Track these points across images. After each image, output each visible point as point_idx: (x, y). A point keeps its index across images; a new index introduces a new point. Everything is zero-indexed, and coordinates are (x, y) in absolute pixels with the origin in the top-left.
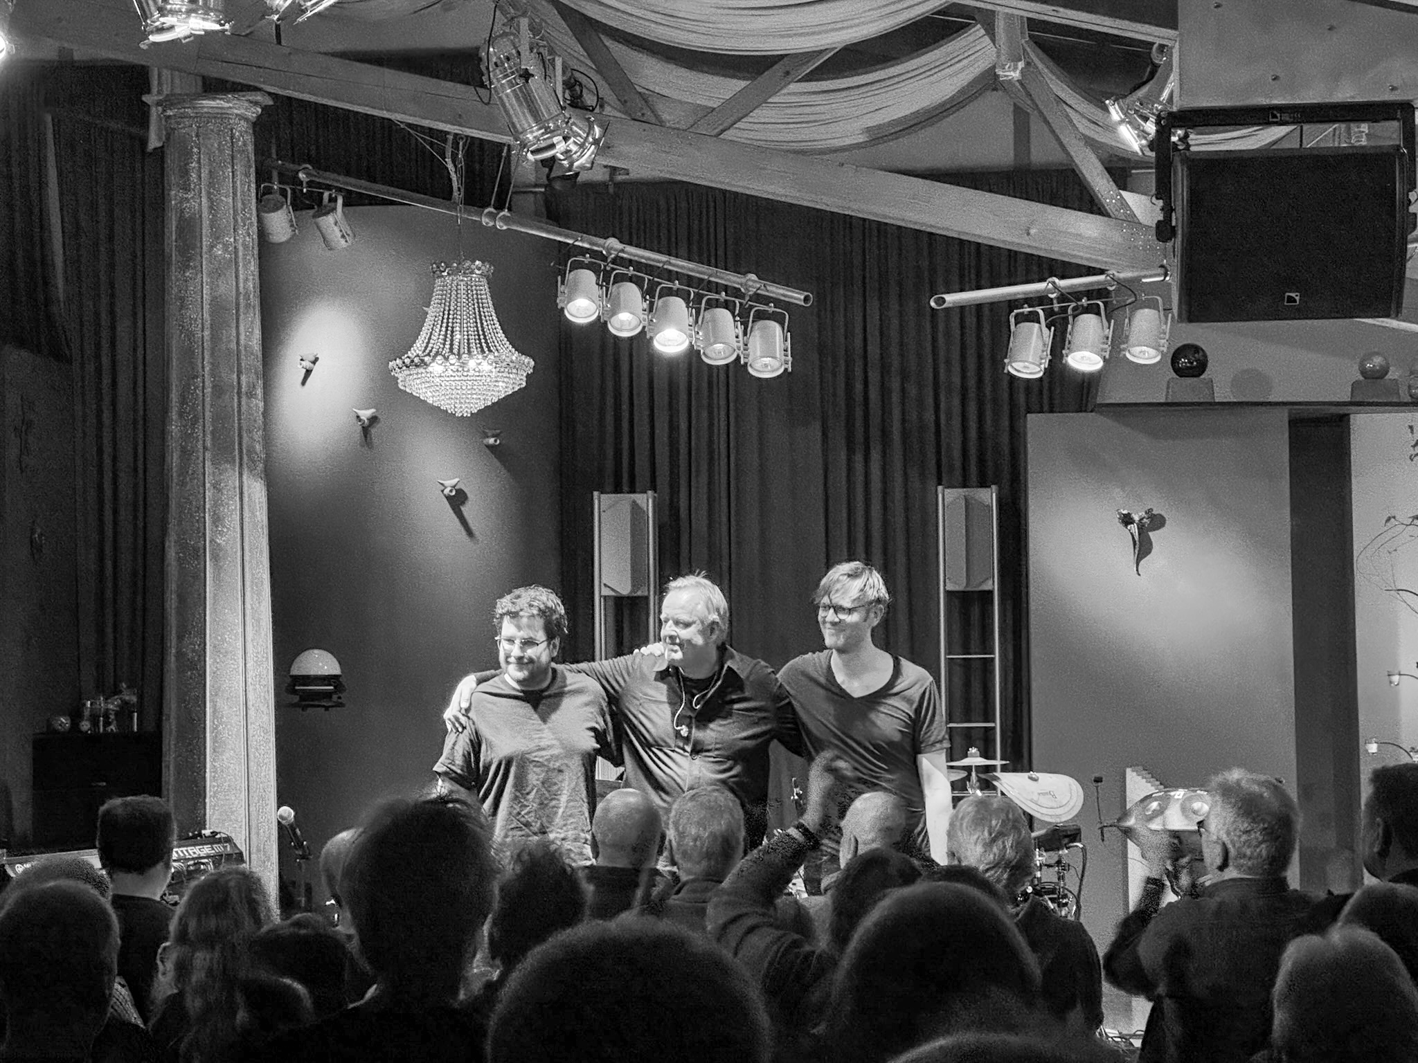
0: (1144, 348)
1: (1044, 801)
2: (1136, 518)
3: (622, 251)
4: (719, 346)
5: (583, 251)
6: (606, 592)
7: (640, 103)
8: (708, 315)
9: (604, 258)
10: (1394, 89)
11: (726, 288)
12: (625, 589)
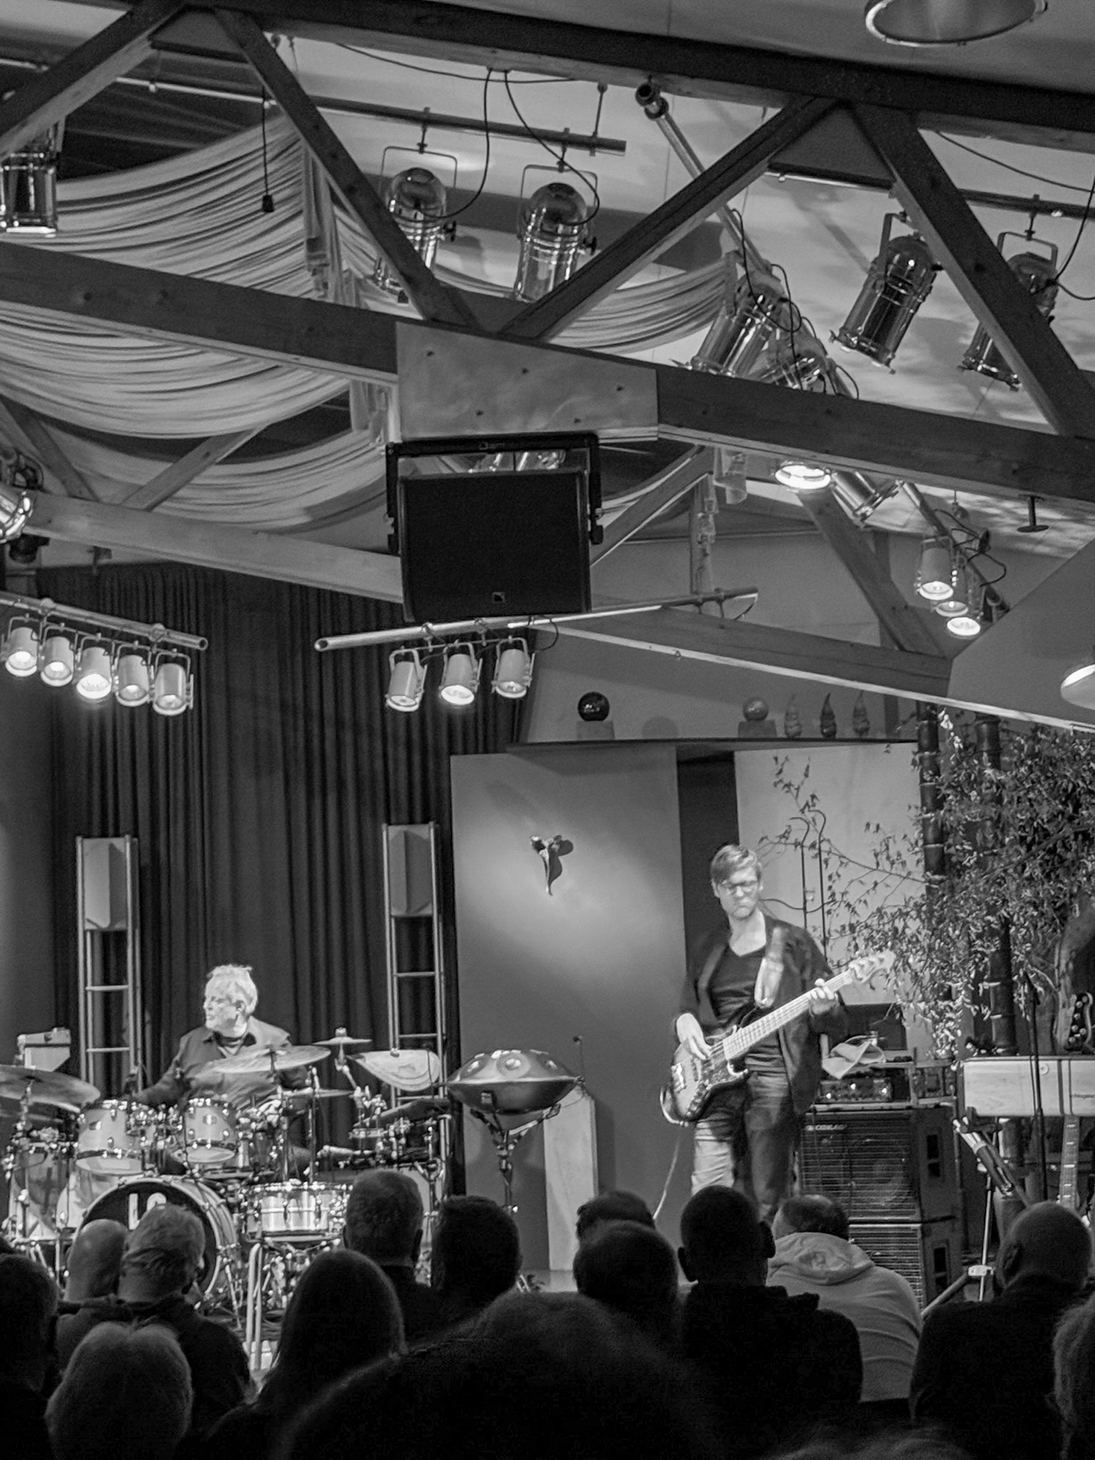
0: (512, 684)
1: (403, 1073)
2: (546, 844)
3: (54, 609)
4: (132, 688)
5: (22, 612)
6: (89, 926)
7: (78, 483)
8: (124, 660)
9: (41, 617)
10: (577, 421)
11: (139, 638)
12: (104, 923)
